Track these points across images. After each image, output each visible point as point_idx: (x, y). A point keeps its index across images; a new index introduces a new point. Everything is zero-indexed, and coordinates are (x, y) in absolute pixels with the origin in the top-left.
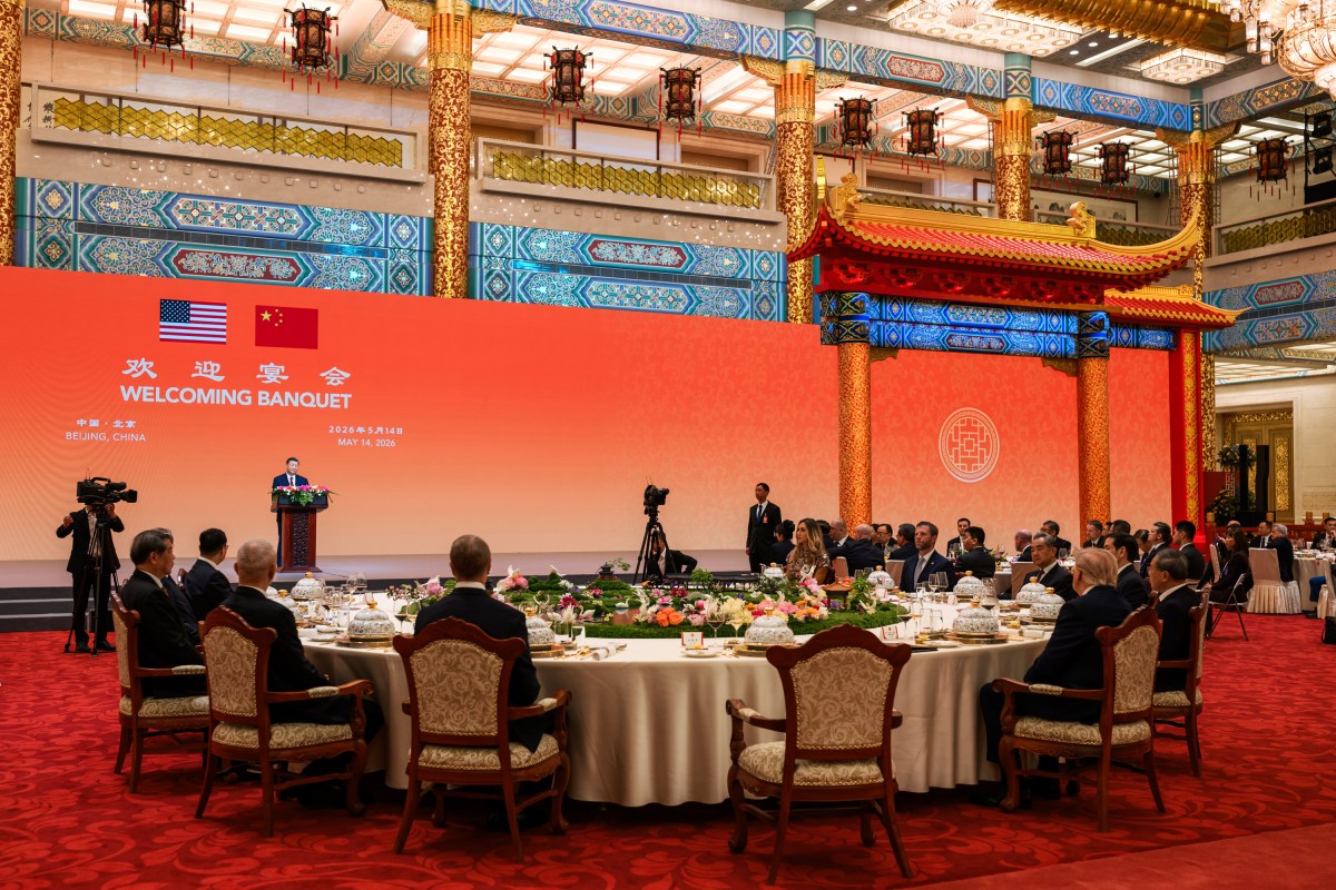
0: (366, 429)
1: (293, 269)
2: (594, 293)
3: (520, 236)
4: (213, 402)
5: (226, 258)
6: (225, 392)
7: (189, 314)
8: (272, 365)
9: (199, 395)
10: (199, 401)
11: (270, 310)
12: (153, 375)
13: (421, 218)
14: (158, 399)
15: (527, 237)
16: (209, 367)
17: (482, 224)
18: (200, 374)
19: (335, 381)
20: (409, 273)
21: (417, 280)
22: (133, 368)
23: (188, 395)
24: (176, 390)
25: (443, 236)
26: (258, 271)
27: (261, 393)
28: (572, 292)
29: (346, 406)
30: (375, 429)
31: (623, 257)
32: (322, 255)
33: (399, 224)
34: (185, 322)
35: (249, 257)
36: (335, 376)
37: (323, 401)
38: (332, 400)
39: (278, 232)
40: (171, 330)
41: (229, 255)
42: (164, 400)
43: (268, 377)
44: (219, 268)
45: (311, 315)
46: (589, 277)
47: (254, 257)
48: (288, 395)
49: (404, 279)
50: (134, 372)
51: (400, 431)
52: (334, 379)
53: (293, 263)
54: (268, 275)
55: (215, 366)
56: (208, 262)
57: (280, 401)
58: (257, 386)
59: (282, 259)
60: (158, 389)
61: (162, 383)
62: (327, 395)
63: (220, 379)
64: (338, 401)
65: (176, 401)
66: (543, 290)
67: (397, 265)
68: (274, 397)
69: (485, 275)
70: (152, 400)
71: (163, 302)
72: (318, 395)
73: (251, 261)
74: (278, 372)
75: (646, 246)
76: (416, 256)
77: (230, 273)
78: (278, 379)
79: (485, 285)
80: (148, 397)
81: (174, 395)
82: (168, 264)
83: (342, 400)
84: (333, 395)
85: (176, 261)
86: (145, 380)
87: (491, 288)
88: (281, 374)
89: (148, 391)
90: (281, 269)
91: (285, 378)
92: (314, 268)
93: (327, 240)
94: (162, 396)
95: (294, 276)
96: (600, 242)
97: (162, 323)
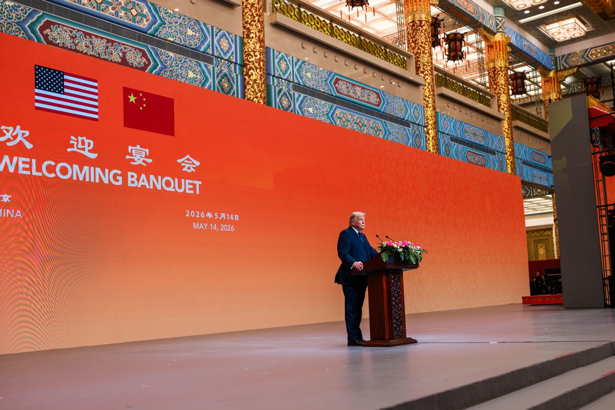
0: (213, 214)
1: (144, 60)
2: (338, 118)
3: (296, 64)
4: (87, 180)
5: (87, 36)
6: (98, 170)
7: (63, 85)
8: (138, 147)
9: (74, 172)
10: (75, 178)
11: (136, 93)
12: (29, 146)
13: (236, 36)
14: (35, 173)
15: (300, 67)
16: (83, 143)
17: (274, 50)
18: (75, 149)
19: (189, 168)
20: (229, 81)
21: (235, 88)
22: (8, 135)
23: (64, 171)
24: (53, 163)
25: (252, 53)
26: (116, 57)
27: (130, 174)
28: (327, 114)
29: (198, 193)
30: (219, 216)
31: (351, 94)
32: (167, 52)
33: (221, 37)
34: (59, 92)
35: (108, 41)
36: (189, 163)
37: (180, 187)
38: (187, 186)
39: (131, 22)
40: (44, 99)
41: (90, 35)
42: (40, 174)
43: (136, 159)
44: (82, 45)
45: (167, 104)
46: (335, 105)
47: (113, 42)
48: (152, 177)
49: (226, 85)
50: (9, 140)
51: (237, 217)
52: (187, 166)
53: (144, 55)
54: (124, 62)
55: (89, 143)
56: (72, 38)
57: (146, 183)
58: (126, 167)
59: (136, 49)
60: (34, 161)
61: (38, 155)
62: (183, 180)
63: (93, 156)
64: (191, 187)
65: (53, 175)
66: (311, 110)
67: (221, 72)
68: (141, 180)
69: (277, 92)
70: (28, 173)
71: (38, 68)
72: (176, 180)
73: (110, 44)
74: (144, 156)
75: (363, 88)
76: (232, 66)
77: (92, 53)
78: (144, 161)
79: (278, 100)
80: (24, 169)
81: (51, 169)
82: (34, 32)
83: (194, 185)
84: (188, 181)
85: (42, 29)
86: (19, 150)
87: (281, 104)
88: (146, 157)
89: (24, 162)
90: (135, 59)
91: (150, 161)
92: (161, 61)
93: (170, 39)
94: (39, 169)
95: (146, 66)
96: (339, 80)
97: (37, 91)
